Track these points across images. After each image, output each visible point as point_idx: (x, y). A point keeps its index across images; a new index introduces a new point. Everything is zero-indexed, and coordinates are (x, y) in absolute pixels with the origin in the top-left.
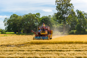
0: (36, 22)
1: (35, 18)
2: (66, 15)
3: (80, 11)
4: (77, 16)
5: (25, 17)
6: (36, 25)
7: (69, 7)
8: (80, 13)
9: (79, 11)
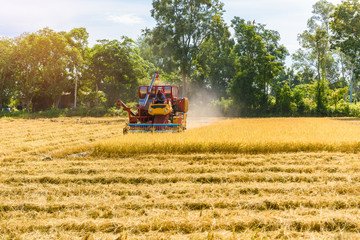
0: (71, 67)
1: (69, 48)
2: (192, 39)
3: (246, 22)
4: (236, 43)
5: (24, 42)
6: (70, 78)
7: (205, 6)
8: (247, 31)
9: (243, 21)
